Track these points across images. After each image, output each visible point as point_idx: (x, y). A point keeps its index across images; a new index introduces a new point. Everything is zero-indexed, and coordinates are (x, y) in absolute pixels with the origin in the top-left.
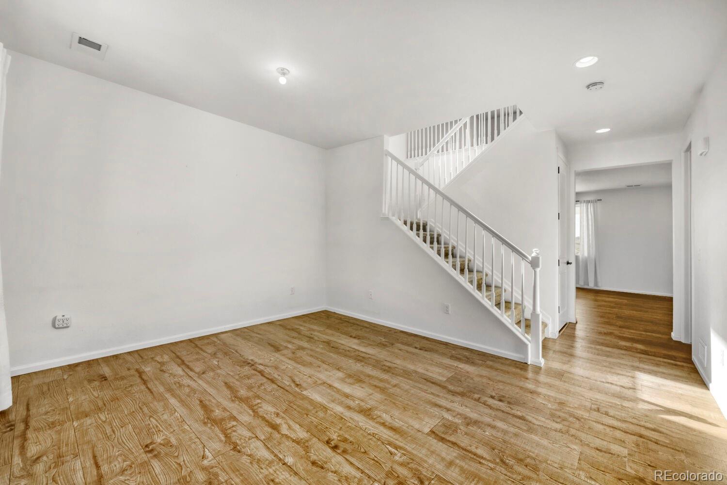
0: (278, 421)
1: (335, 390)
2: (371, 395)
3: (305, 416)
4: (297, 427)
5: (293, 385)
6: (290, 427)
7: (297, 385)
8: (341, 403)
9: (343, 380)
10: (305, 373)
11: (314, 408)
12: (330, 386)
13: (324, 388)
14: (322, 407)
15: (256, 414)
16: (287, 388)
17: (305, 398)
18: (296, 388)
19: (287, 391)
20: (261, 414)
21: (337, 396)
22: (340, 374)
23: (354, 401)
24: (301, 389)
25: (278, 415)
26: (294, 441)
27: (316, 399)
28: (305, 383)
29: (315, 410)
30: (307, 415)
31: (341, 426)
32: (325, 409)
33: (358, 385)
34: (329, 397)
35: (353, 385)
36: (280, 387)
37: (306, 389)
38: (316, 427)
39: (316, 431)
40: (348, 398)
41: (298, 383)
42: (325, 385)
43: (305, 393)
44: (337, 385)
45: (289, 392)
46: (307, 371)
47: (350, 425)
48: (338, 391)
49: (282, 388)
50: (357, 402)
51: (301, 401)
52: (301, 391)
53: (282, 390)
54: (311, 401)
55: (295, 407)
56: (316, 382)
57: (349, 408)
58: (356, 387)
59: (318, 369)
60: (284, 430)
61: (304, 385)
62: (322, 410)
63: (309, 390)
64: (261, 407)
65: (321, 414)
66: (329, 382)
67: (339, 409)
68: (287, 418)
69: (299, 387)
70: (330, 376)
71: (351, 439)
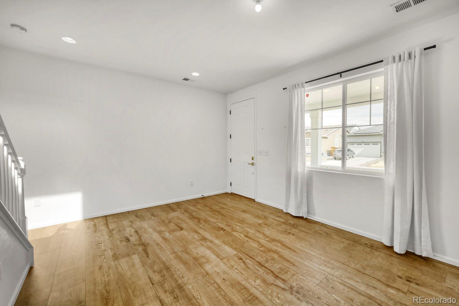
0: (246, 238)
1: (216, 253)
2: (195, 248)
3: (234, 239)
4: (237, 236)
5: (244, 260)
6: (240, 236)
7: (241, 259)
8: (215, 244)
9: (208, 261)
10: (236, 271)
11: (229, 243)
12: (218, 256)
13: (222, 255)
14: (225, 243)
15: (258, 242)
16: (247, 257)
17: (235, 249)
18: (241, 256)
19: (247, 255)
20: (256, 242)
21: (215, 249)
22: (208, 267)
23: (207, 245)
24: (238, 255)
25: (247, 241)
26: (238, 232)
27: (228, 248)
28: (236, 260)
29: (229, 242)
30: (233, 240)
31: (218, 235)
32: (224, 242)
33: (199, 255)
34: (220, 248)
35: (202, 256)
36: (252, 258)
37: (235, 255)
38: (229, 235)
39: (228, 234)
40: (210, 247)
41: (241, 261)
42: (221, 258)
43: (235, 252)
44: (213, 257)
45: (245, 254)
46: (235, 275)
47: (214, 235)
48: (214, 252)
49: (251, 257)
50: (206, 244)
51: (237, 247)
52: (237, 254)
53: (251, 256)
54: (231, 246)
55: (240, 244)
56: (227, 261)
57: (211, 242)
58: (201, 254)
59: (225, 276)
60: (242, 235)
61: (236, 259)
62: (225, 242)
63: (233, 254)
64: (258, 245)
65: (226, 240)
66: (218, 260)
67: (217, 242)
68: (242, 239)
69: (239, 257)
70: (216, 266)
71: (215, 231)
